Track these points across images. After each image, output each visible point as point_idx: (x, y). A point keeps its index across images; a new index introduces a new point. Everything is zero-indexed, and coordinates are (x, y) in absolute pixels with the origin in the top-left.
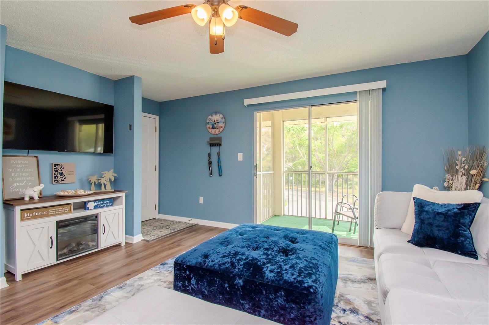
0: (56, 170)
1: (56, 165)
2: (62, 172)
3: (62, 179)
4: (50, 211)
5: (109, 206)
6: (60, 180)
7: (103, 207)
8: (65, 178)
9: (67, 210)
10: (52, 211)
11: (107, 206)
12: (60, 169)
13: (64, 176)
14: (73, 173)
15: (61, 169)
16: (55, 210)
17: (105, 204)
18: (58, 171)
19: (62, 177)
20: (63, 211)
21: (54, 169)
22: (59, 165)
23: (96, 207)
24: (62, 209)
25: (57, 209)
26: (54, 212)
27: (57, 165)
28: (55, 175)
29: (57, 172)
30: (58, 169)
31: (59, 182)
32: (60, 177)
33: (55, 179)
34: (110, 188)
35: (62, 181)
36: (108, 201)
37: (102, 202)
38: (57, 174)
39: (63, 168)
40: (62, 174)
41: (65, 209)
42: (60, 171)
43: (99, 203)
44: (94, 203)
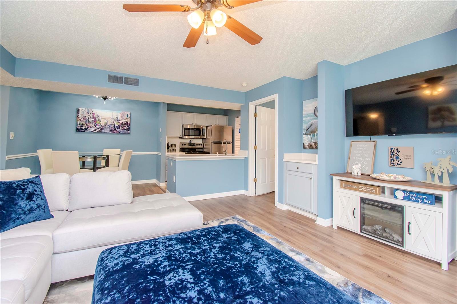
0: (391, 153)
1: (391, 149)
2: (398, 155)
3: (398, 163)
4: (359, 187)
5: (426, 203)
6: (395, 164)
7: (418, 201)
8: (401, 162)
9: (374, 191)
10: (361, 187)
11: (422, 202)
12: (395, 153)
13: (400, 160)
14: (410, 157)
15: (397, 152)
16: (363, 187)
17: (419, 198)
18: (393, 154)
19: (398, 160)
20: (370, 191)
21: (389, 152)
22: (395, 148)
23: (406, 198)
24: (369, 189)
25: (365, 187)
26: (363, 189)
27: (393, 148)
28: (391, 158)
29: (393, 156)
30: (394, 153)
31: (395, 165)
32: (396, 160)
33: (391, 162)
34: (449, 182)
35: (398, 165)
36: (425, 197)
37: (415, 195)
38: (393, 157)
39: (399, 152)
40: (397, 157)
41: (372, 189)
42: (396, 155)
43: (411, 195)
44: (403, 194)
